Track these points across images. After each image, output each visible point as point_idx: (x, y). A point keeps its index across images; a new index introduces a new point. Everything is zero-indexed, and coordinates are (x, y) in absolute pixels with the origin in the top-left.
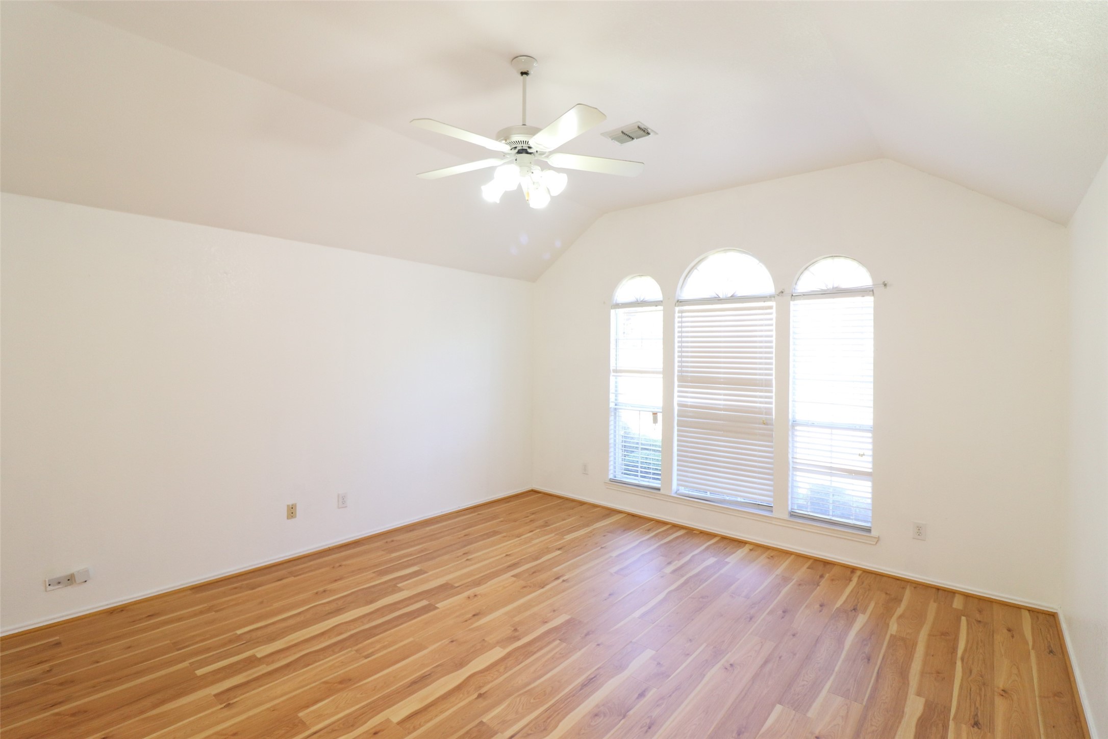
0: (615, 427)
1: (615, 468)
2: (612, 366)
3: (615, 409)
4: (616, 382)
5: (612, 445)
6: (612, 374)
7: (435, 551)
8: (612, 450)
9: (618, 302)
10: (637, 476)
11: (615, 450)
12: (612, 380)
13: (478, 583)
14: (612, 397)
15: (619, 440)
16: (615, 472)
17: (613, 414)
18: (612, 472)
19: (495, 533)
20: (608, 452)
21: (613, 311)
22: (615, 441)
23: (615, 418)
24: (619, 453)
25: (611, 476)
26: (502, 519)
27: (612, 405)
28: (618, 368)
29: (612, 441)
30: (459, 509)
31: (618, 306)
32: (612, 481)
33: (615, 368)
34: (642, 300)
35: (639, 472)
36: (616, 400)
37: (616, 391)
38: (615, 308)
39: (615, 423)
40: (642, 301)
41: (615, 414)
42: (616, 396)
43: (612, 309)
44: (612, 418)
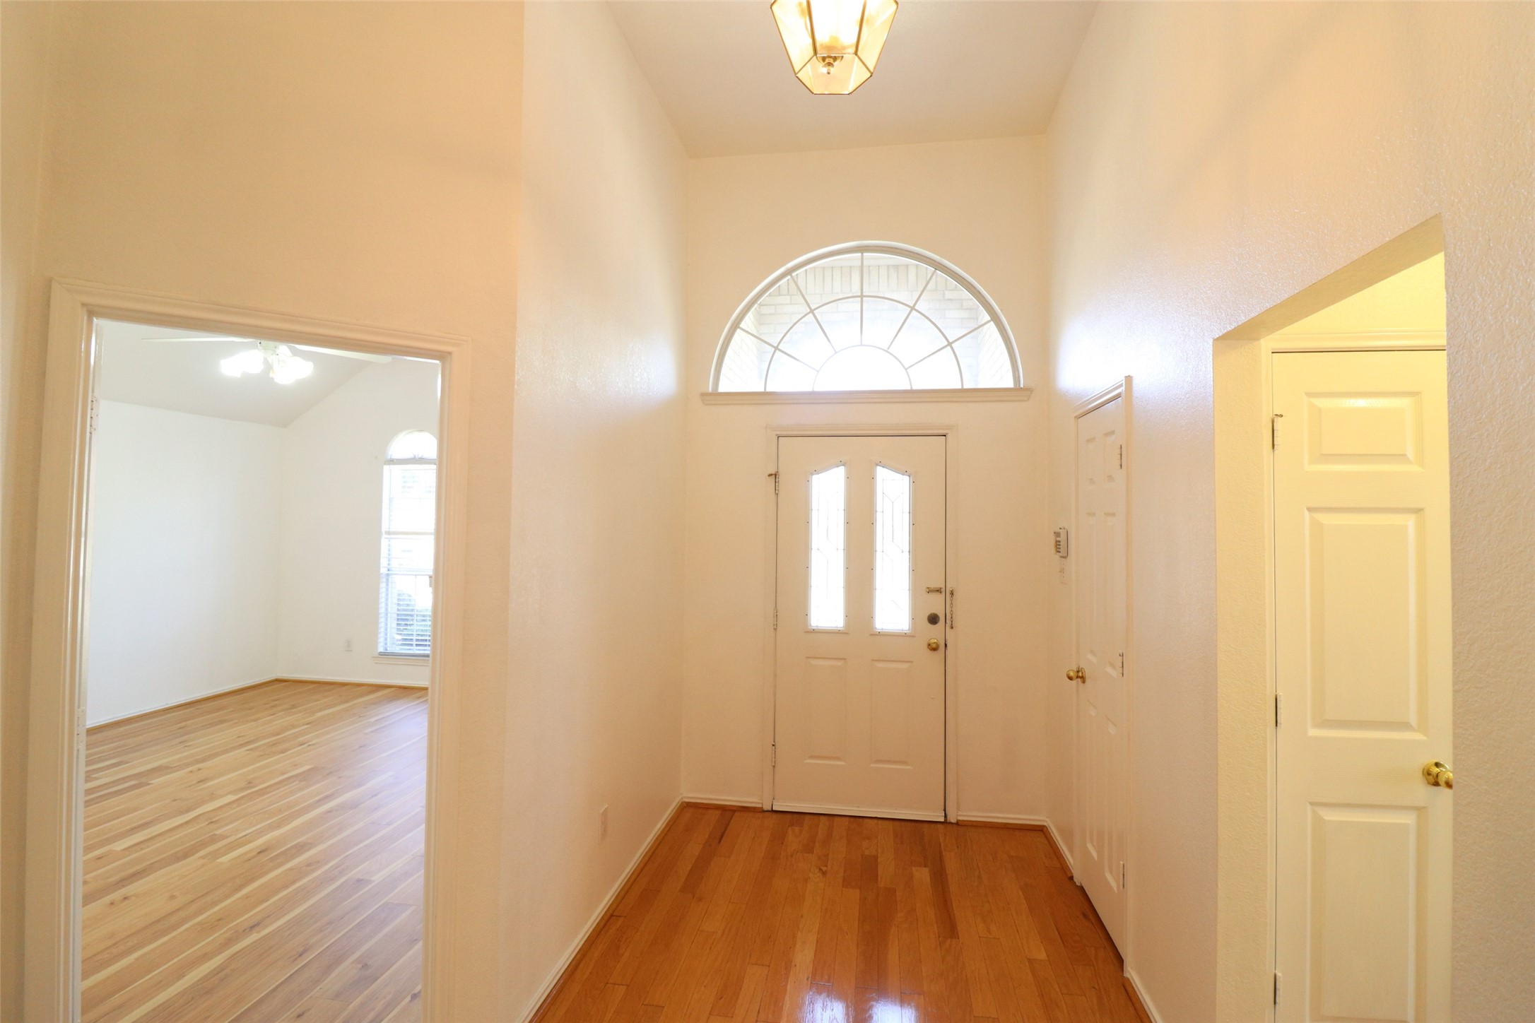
0: (387, 595)
1: (386, 639)
2: (384, 528)
3: (388, 575)
4: (389, 545)
5: (383, 615)
6: (384, 536)
7: (136, 746)
8: (382, 620)
9: (393, 457)
10: (412, 645)
11: (387, 620)
12: (384, 543)
13: (204, 760)
14: (384, 562)
15: (393, 609)
16: (386, 644)
17: (384, 580)
18: (382, 644)
19: (222, 722)
20: (376, 623)
21: (386, 468)
22: (387, 610)
23: (387, 585)
24: (393, 624)
25: (381, 649)
26: (231, 710)
27: (383, 571)
28: (391, 530)
29: (382, 610)
30: (167, 706)
31: (392, 462)
32: (381, 654)
33: (388, 530)
34: (420, 456)
35: (414, 640)
36: (389, 564)
37: (389, 555)
38: (389, 464)
39: (387, 590)
40: (420, 458)
41: (388, 580)
42: (389, 561)
43: (385, 464)
44: (383, 585)
